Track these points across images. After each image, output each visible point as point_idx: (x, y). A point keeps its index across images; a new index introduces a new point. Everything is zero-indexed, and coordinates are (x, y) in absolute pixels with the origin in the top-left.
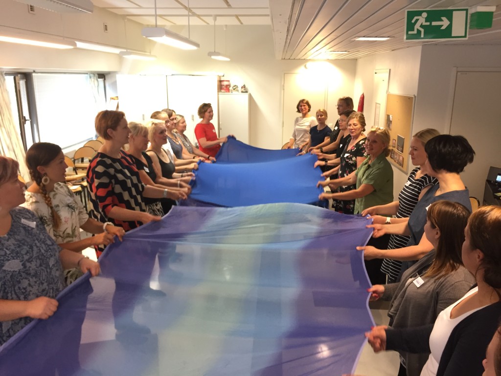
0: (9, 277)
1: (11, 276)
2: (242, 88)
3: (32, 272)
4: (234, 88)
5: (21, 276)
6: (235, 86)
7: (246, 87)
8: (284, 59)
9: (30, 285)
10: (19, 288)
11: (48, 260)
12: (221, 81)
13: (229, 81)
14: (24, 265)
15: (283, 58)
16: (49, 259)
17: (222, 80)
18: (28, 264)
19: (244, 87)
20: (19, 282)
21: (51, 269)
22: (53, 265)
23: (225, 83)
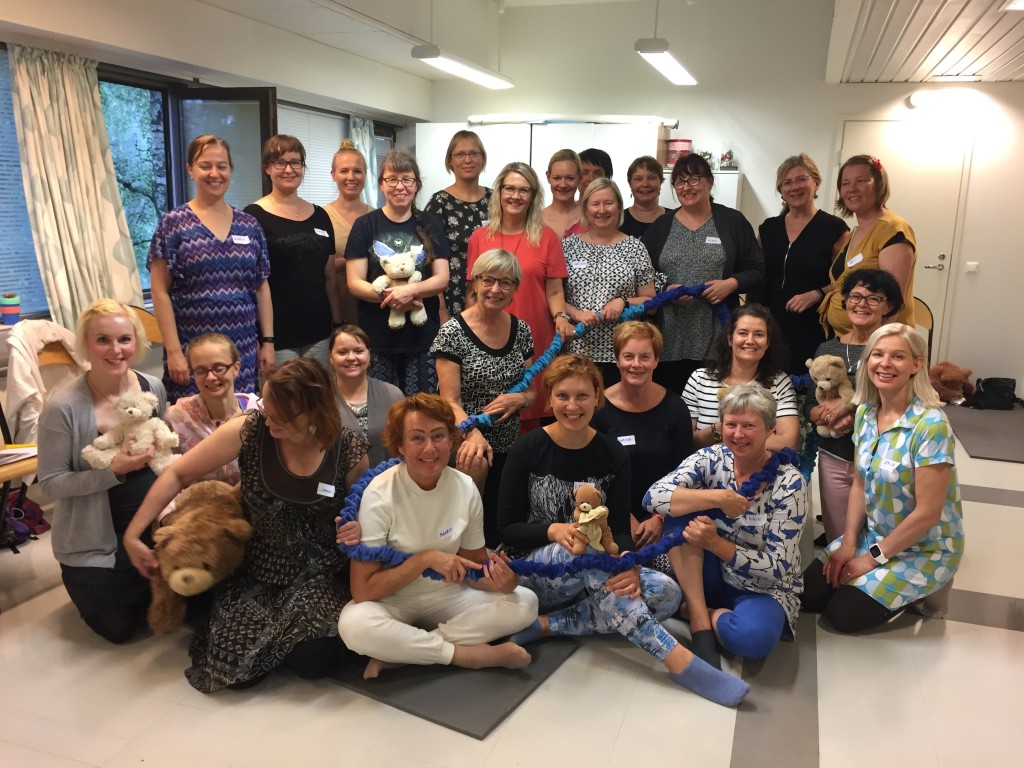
2: (723, 159)
7: (735, 156)
8: (848, 82)
12: (668, 142)
13: (690, 141)
15: (844, 80)
19: (729, 156)
23: (680, 148)
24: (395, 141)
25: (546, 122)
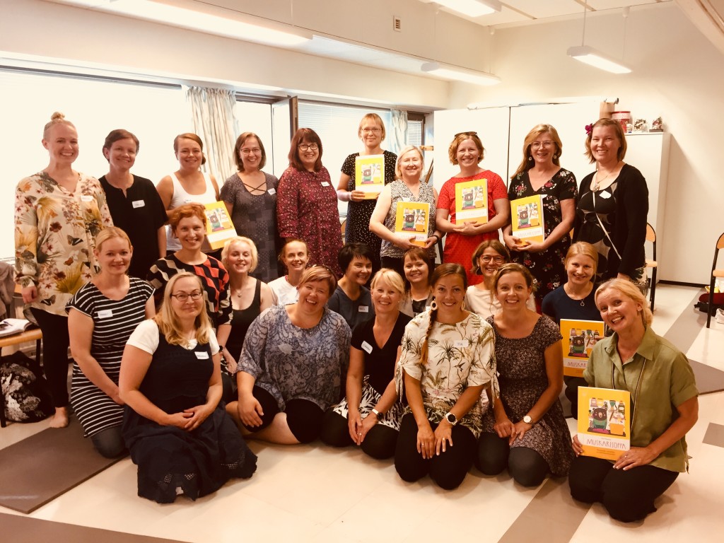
0: (278, 354)
1: (280, 355)
2: (654, 124)
3: (297, 363)
4: (638, 125)
5: (287, 359)
6: (641, 121)
7: (663, 122)
9: (291, 371)
10: (283, 368)
11: (317, 367)
12: (612, 113)
13: (628, 112)
14: (293, 353)
16: (320, 368)
17: (616, 111)
18: (297, 355)
19: (659, 121)
20: (284, 364)
21: (318, 377)
22: (322, 375)
23: (619, 117)
24: (424, 123)
25: (520, 105)
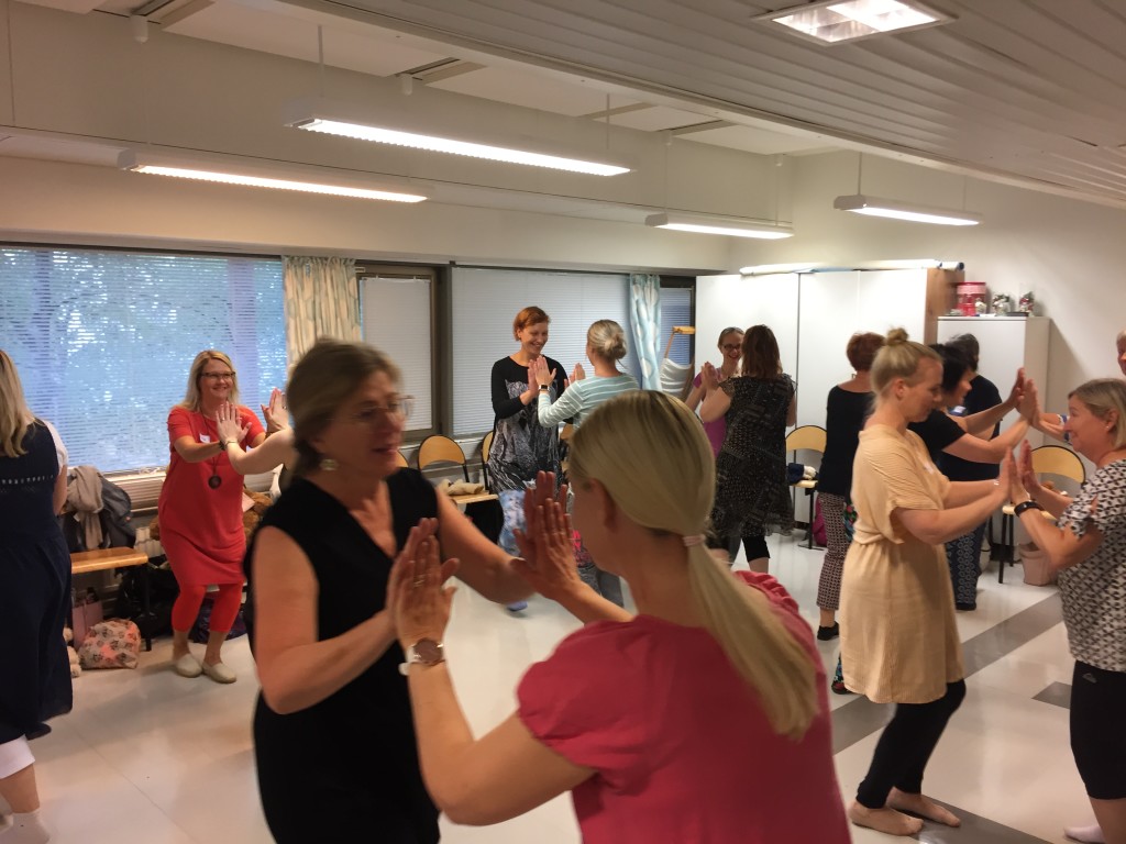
4: (997, 303)
6: (1001, 297)
19: (1028, 299)
23: (968, 290)
25: (813, 271)
